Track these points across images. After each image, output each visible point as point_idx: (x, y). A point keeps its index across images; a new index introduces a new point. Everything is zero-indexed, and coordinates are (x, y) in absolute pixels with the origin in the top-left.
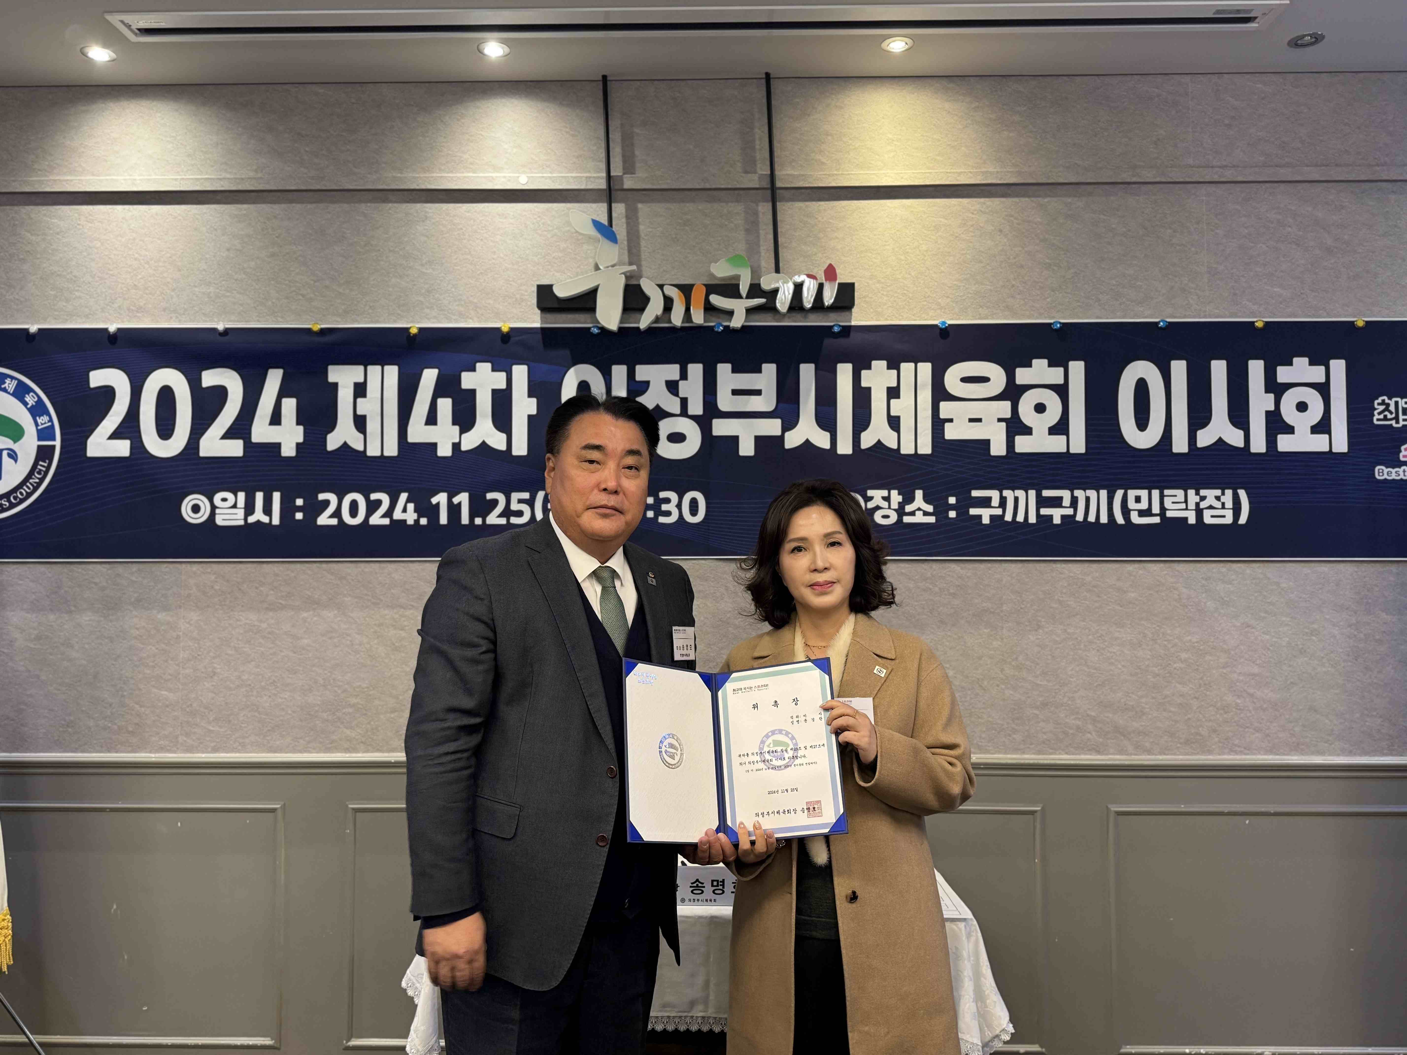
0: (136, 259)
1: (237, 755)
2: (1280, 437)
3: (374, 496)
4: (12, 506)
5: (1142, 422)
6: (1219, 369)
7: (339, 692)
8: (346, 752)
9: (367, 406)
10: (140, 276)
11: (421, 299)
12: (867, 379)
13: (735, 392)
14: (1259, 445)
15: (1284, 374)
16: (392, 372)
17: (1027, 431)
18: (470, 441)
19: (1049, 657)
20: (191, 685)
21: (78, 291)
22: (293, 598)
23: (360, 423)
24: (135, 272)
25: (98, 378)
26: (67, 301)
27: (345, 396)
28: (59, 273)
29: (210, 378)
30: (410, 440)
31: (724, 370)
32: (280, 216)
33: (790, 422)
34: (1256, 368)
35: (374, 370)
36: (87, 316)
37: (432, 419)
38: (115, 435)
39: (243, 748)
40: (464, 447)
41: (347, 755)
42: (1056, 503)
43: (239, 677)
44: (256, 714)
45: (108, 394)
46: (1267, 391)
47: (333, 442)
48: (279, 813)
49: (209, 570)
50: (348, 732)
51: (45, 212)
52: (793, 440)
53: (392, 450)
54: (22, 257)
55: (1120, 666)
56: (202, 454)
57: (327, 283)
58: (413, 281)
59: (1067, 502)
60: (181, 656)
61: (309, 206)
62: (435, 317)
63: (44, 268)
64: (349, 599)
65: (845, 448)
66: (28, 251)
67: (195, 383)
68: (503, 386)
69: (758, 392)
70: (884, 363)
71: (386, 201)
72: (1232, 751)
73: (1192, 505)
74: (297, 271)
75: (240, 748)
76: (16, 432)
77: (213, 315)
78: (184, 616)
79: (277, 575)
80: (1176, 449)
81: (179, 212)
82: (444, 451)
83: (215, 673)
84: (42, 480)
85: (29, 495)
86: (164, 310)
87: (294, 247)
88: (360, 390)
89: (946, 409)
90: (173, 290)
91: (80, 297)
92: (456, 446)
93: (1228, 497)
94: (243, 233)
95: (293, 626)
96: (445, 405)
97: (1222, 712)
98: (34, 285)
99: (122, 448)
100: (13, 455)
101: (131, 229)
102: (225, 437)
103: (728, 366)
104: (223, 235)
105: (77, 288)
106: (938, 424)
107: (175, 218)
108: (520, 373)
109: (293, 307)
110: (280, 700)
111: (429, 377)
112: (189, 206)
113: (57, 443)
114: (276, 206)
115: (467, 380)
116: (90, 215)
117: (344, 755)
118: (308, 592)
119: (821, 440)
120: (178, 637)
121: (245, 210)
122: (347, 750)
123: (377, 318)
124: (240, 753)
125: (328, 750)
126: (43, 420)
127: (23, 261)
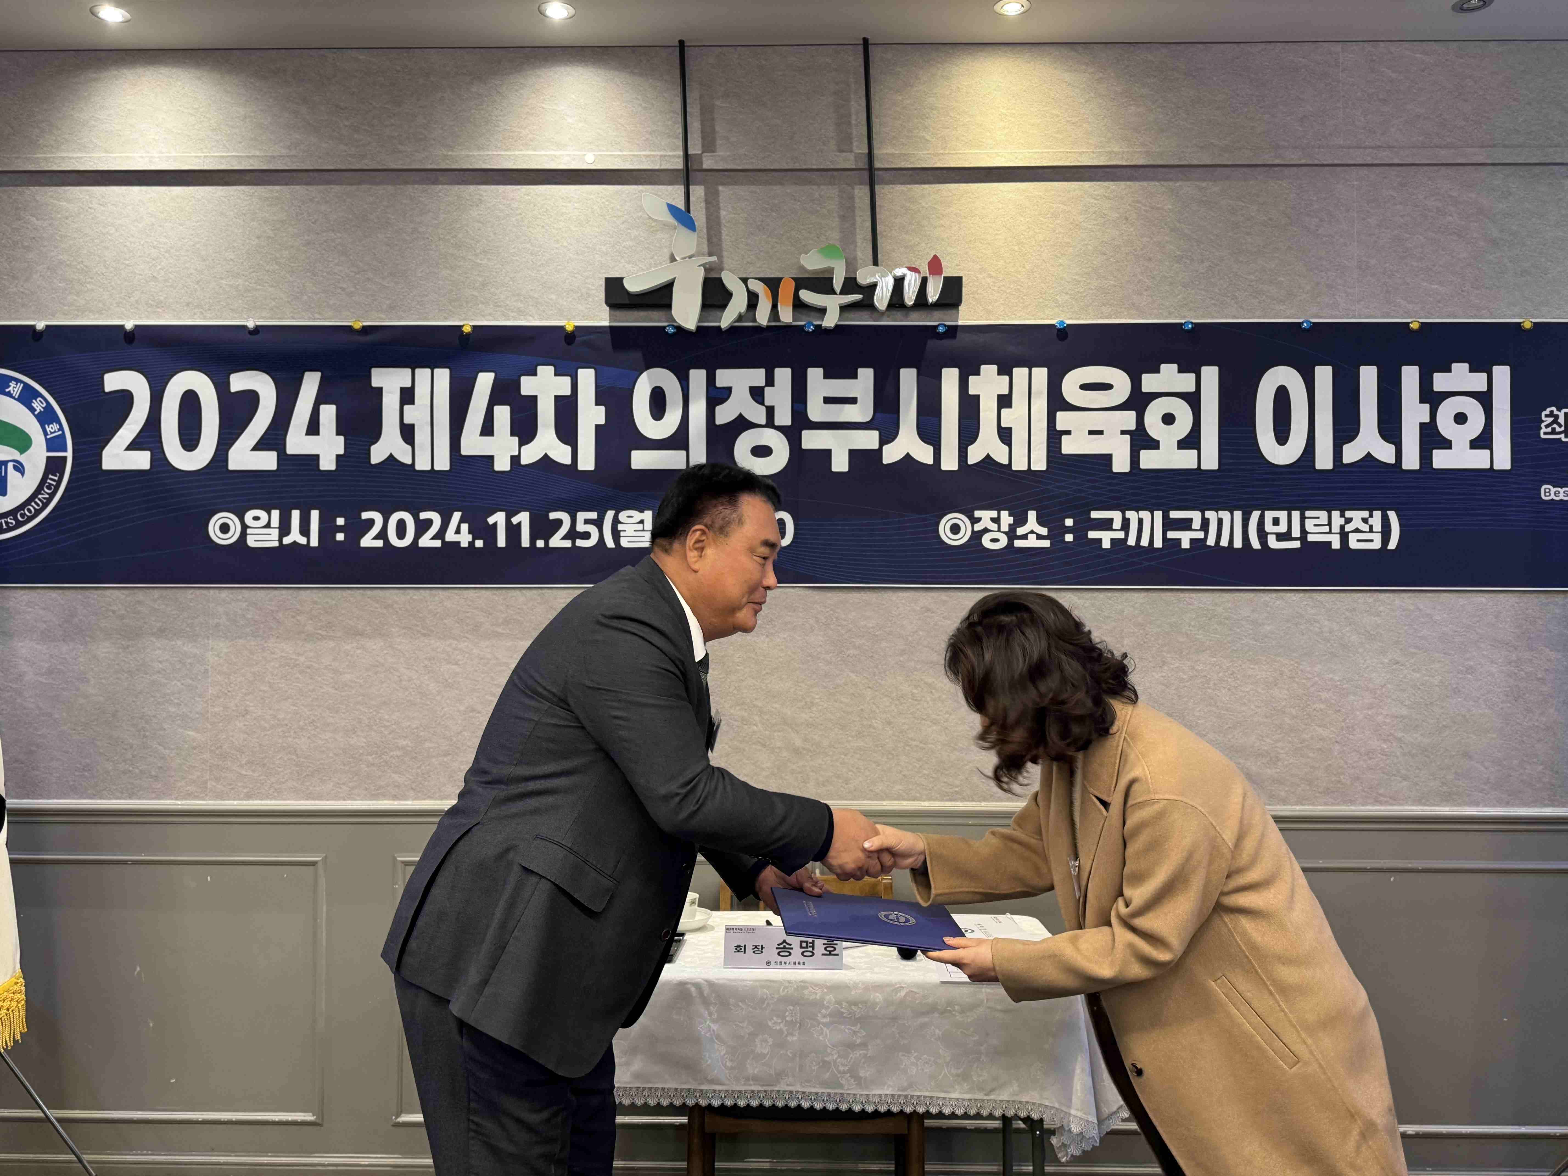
0: (154, 247)
1: (273, 802)
2: (1435, 452)
3: (423, 515)
4: (19, 524)
5: (1282, 435)
6: (1368, 376)
7: (386, 733)
8: (393, 800)
9: (415, 414)
10: (160, 267)
11: (476, 293)
12: (975, 385)
13: (828, 400)
14: (1411, 461)
15: (1441, 382)
16: (443, 376)
17: (1154, 445)
18: (530, 454)
19: (1176, 697)
20: (221, 724)
21: (89, 283)
22: (334, 628)
23: (408, 433)
24: (154, 262)
25: (114, 381)
26: (78, 294)
27: (390, 402)
28: (68, 262)
29: (239, 382)
30: (464, 452)
31: (815, 375)
32: (316, 200)
33: (889, 435)
34: (1410, 375)
35: (423, 374)
36: (100, 312)
37: (487, 429)
38: (135, 445)
39: (278, 794)
40: (524, 461)
41: (396, 803)
42: (1185, 524)
43: (275, 717)
44: (294, 757)
45: (125, 399)
46: (1422, 400)
47: (378, 454)
48: (320, 865)
49: (240, 597)
50: (395, 777)
51: (52, 193)
52: (892, 454)
53: (443, 463)
54: (26, 244)
55: (1252, 707)
56: (232, 466)
57: (370, 275)
58: (466, 273)
59: (1196, 524)
60: (210, 691)
61: (349, 188)
62: (490, 314)
63: (51, 258)
64: (397, 629)
65: (950, 462)
66: (34, 238)
67: (222, 388)
68: (567, 392)
69: (853, 401)
70: (995, 368)
71: (435, 182)
72: (1377, 801)
73: (1336, 528)
74: (336, 261)
75: (276, 794)
76: (22, 442)
77: (242, 310)
78: (212, 648)
79: (315, 603)
80: (1319, 466)
81: (202, 194)
82: (502, 464)
83: (247, 712)
84: (52, 496)
85: (38, 512)
86: (188, 304)
87: (333, 234)
88: (407, 396)
89: (1063, 419)
90: (198, 282)
91: (92, 290)
92: (515, 460)
93: (1376, 519)
94: (275, 218)
95: (334, 660)
96: (503, 414)
97: (1366, 757)
98: (41, 276)
99: (141, 460)
100: (20, 468)
101: (149, 213)
102: (256, 448)
103: (820, 371)
104: (253, 220)
105: (90, 280)
106: (1055, 436)
107: (199, 200)
108: (587, 377)
109: (331, 302)
110: (320, 742)
111: (485, 381)
112: (214, 187)
113: (69, 454)
114: (312, 188)
115: (528, 386)
116: (103, 197)
117: (392, 802)
118: (350, 622)
119: (924, 454)
120: (206, 671)
121: (277, 192)
122: (395, 797)
123: (425, 315)
124: (275, 799)
125: (374, 797)
126: (52, 428)
127: (28, 249)
